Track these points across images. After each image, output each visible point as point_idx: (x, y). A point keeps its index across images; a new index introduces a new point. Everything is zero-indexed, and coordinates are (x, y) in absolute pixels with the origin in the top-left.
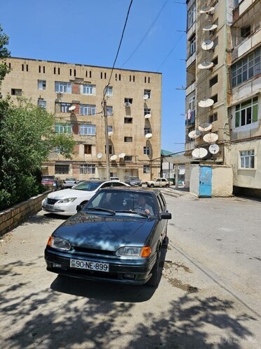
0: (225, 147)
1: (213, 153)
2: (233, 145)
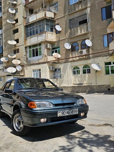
0: (25, 68)
1: (19, 70)
2: (28, 67)
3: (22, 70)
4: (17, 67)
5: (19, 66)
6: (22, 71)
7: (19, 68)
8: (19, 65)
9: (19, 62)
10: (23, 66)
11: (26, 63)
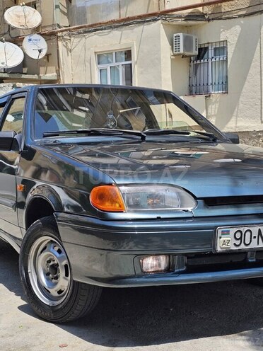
0: (60, 43)
1: (34, 55)
2: (75, 40)
3: (48, 56)
4: (25, 43)
5: (36, 36)
6: (50, 58)
7: (35, 48)
8: (36, 30)
9: (34, 18)
10: (50, 36)
11: (64, 22)
